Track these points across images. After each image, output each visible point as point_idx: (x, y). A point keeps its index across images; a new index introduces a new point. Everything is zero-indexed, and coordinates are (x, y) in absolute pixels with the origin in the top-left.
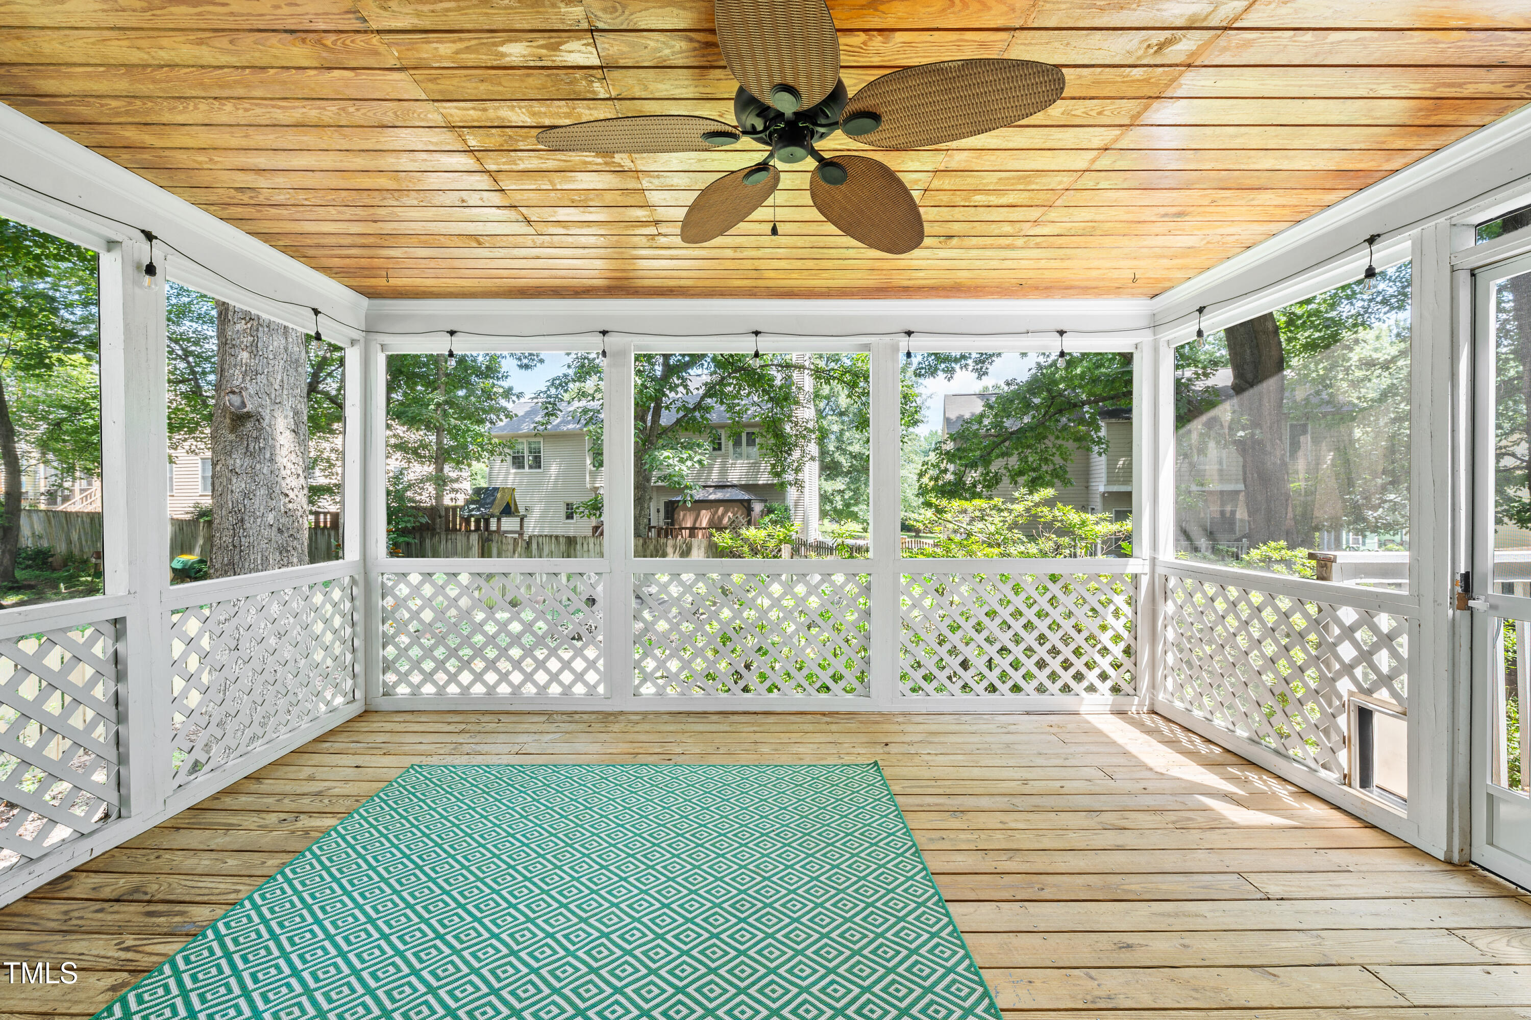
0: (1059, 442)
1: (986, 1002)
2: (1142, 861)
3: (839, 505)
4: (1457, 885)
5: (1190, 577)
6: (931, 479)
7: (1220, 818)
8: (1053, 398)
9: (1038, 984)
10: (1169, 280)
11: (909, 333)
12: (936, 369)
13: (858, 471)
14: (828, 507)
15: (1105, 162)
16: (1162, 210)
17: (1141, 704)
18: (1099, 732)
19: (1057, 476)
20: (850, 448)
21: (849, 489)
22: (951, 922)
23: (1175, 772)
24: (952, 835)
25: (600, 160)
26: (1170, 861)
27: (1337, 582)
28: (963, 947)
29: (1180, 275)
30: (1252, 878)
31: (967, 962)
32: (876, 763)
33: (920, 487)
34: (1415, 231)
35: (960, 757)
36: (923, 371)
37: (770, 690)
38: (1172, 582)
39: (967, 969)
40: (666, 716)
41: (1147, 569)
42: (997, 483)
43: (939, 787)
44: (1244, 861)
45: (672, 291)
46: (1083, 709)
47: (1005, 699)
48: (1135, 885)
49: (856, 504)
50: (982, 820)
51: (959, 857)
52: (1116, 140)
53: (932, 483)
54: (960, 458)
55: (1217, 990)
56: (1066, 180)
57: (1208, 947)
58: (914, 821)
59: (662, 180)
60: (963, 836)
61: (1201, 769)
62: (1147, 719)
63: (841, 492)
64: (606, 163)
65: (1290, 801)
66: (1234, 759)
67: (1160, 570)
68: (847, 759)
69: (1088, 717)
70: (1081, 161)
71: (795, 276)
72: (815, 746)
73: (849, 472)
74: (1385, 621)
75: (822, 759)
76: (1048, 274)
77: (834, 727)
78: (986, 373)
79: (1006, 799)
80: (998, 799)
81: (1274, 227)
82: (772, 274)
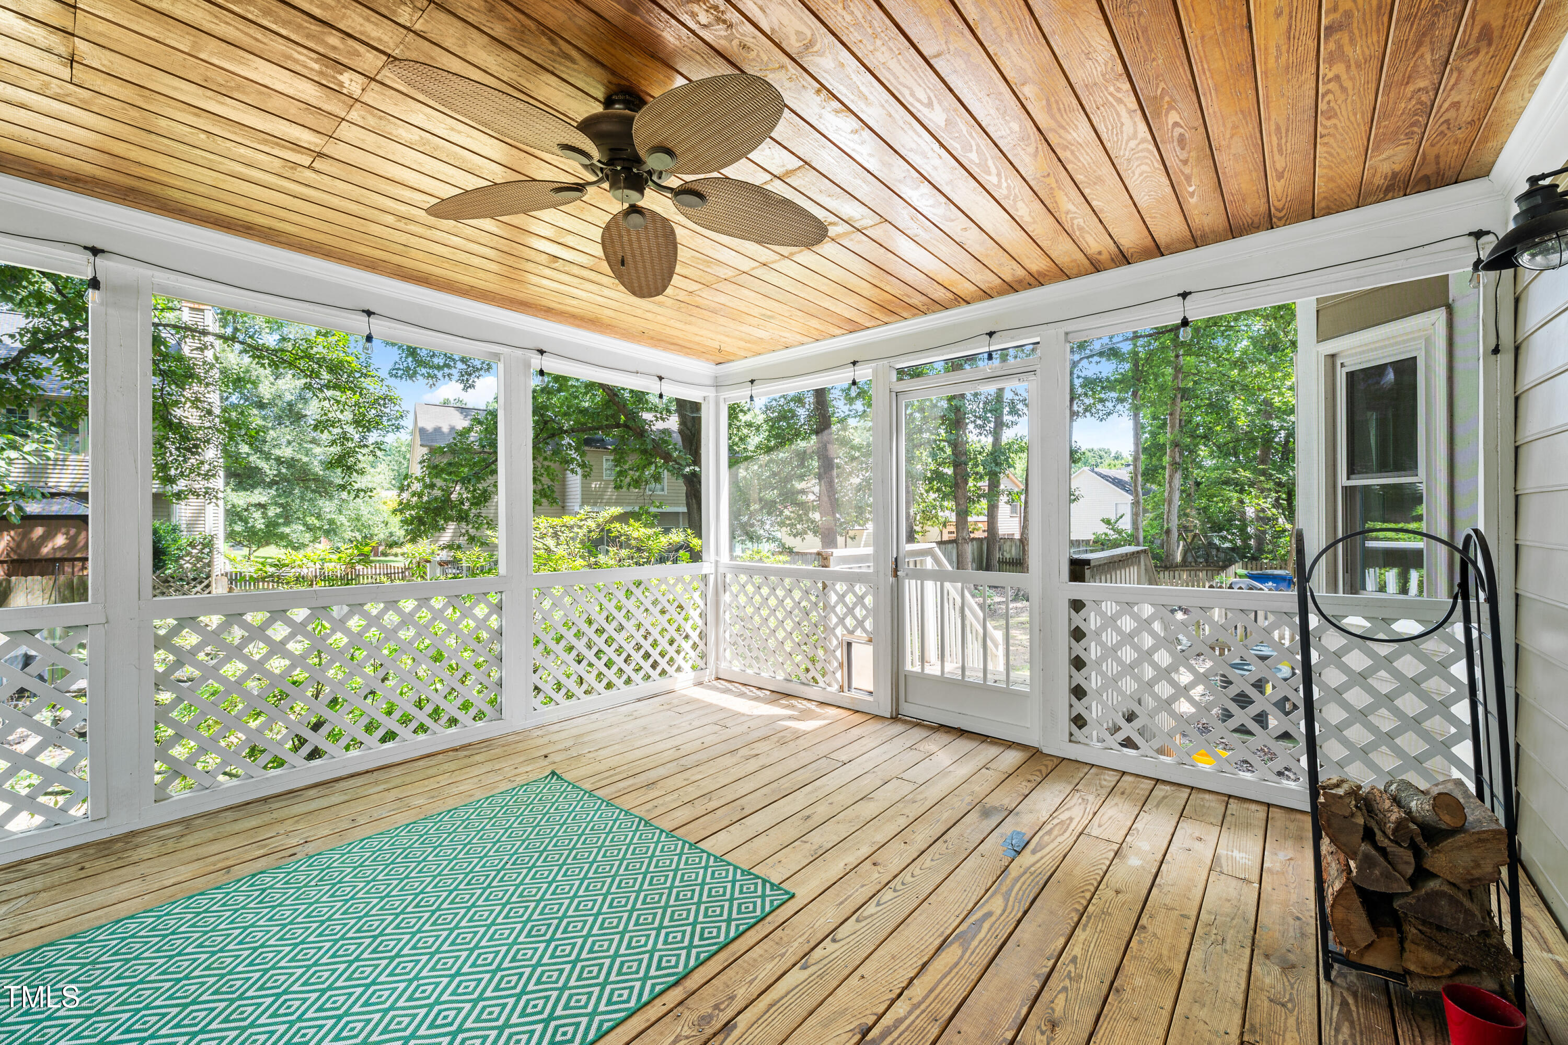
0: (546, 463)
1: (768, 885)
2: (780, 770)
3: (260, 524)
4: (898, 728)
5: (744, 573)
6: (414, 494)
7: (796, 731)
8: (546, 423)
9: (784, 861)
10: (735, 355)
11: (542, 352)
12: (415, 373)
13: (288, 481)
14: (238, 528)
15: (760, 272)
16: (764, 311)
17: (711, 674)
18: (696, 701)
19: (545, 496)
20: (277, 452)
21: (276, 504)
22: (709, 855)
23: (756, 712)
24: (660, 801)
25: (316, 67)
26: (792, 764)
27: (834, 567)
28: (729, 864)
29: (743, 353)
30: (832, 756)
31: (739, 871)
32: (553, 773)
33: (401, 503)
34: (874, 365)
35: (616, 747)
36: (400, 372)
37: (347, 748)
38: (729, 577)
39: (742, 875)
40: (228, 813)
41: (713, 571)
42: (486, 501)
43: (619, 773)
44: (823, 749)
45: (250, 228)
46: (677, 687)
47: (623, 692)
48: (786, 784)
49: (287, 523)
50: (671, 783)
51: (677, 813)
52: (773, 262)
53: (415, 499)
54: (450, 474)
55: (858, 817)
56: (729, 273)
57: (842, 798)
58: (627, 802)
59: (383, 123)
60: (668, 798)
61: (768, 706)
62: (716, 683)
63: (260, 506)
64: (321, 73)
65: (818, 710)
66: (779, 696)
67: (721, 570)
68: (519, 780)
69: (683, 692)
70: (746, 265)
71: (446, 265)
72: (476, 780)
73: (273, 483)
74: (860, 589)
75: (495, 788)
76: (668, 331)
77: (477, 758)
78: (472, 386)
79: (675, 763)
80: (669, 765)
81: (806, 339)
82: (421, 256)
